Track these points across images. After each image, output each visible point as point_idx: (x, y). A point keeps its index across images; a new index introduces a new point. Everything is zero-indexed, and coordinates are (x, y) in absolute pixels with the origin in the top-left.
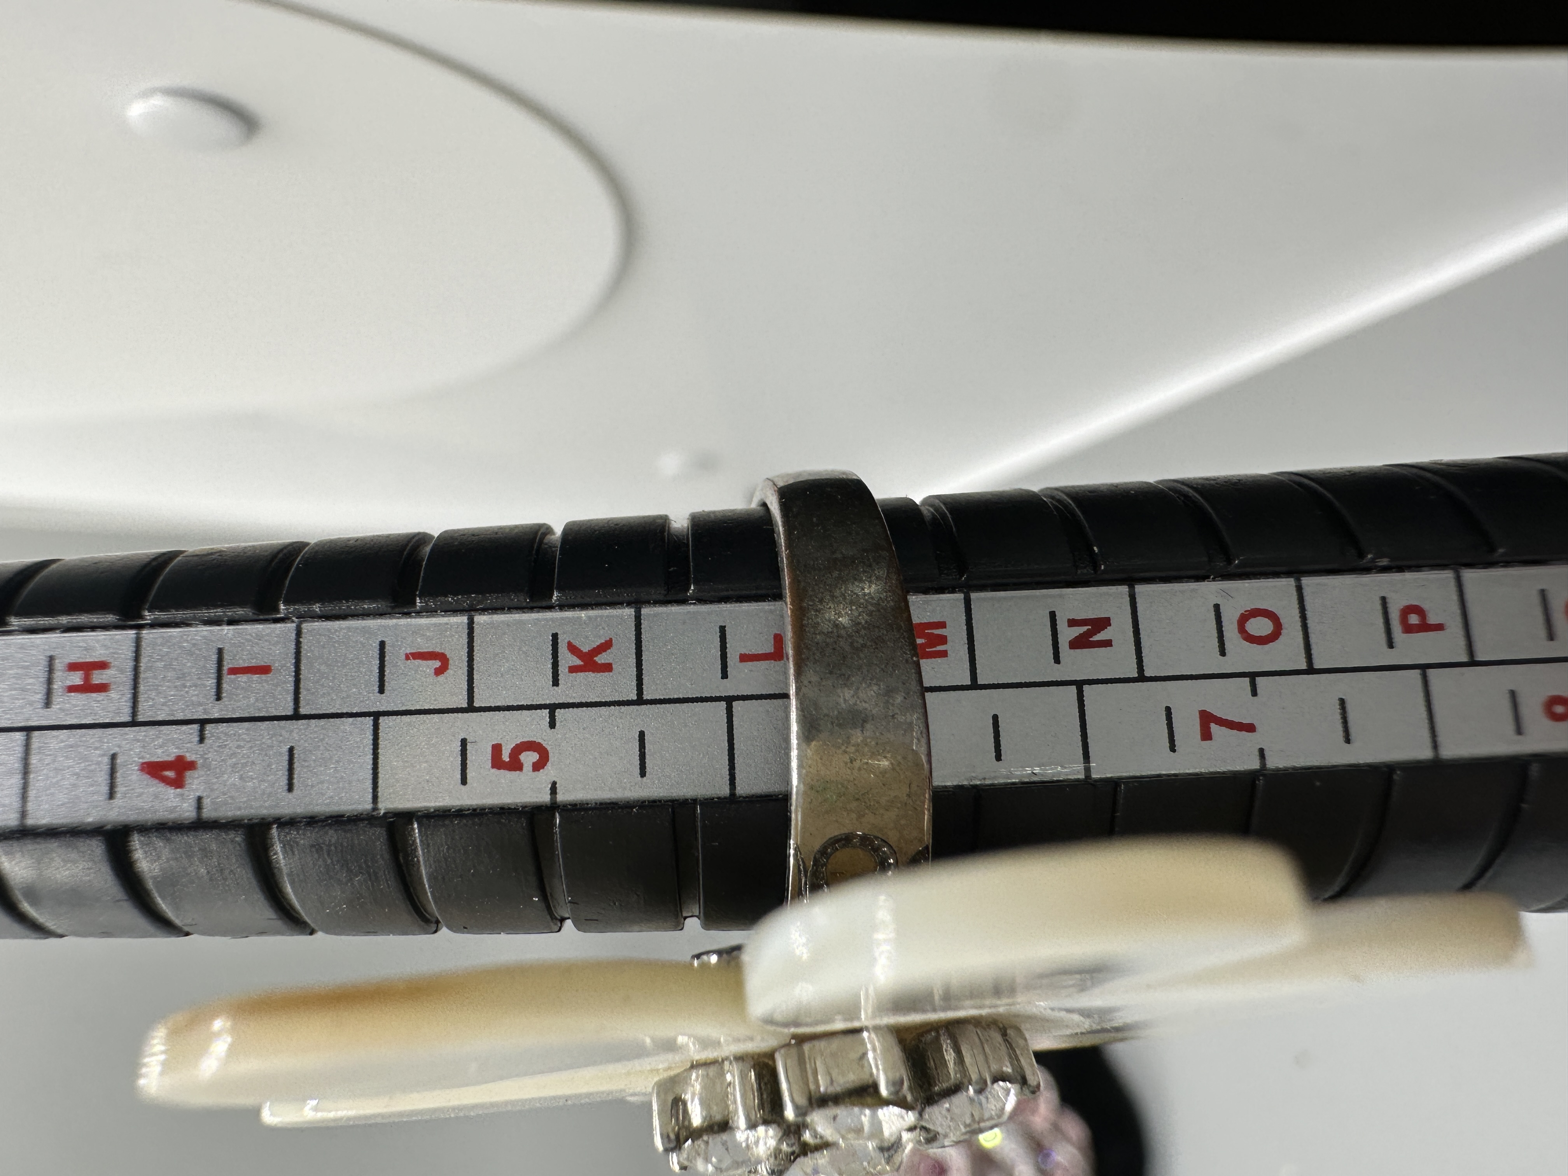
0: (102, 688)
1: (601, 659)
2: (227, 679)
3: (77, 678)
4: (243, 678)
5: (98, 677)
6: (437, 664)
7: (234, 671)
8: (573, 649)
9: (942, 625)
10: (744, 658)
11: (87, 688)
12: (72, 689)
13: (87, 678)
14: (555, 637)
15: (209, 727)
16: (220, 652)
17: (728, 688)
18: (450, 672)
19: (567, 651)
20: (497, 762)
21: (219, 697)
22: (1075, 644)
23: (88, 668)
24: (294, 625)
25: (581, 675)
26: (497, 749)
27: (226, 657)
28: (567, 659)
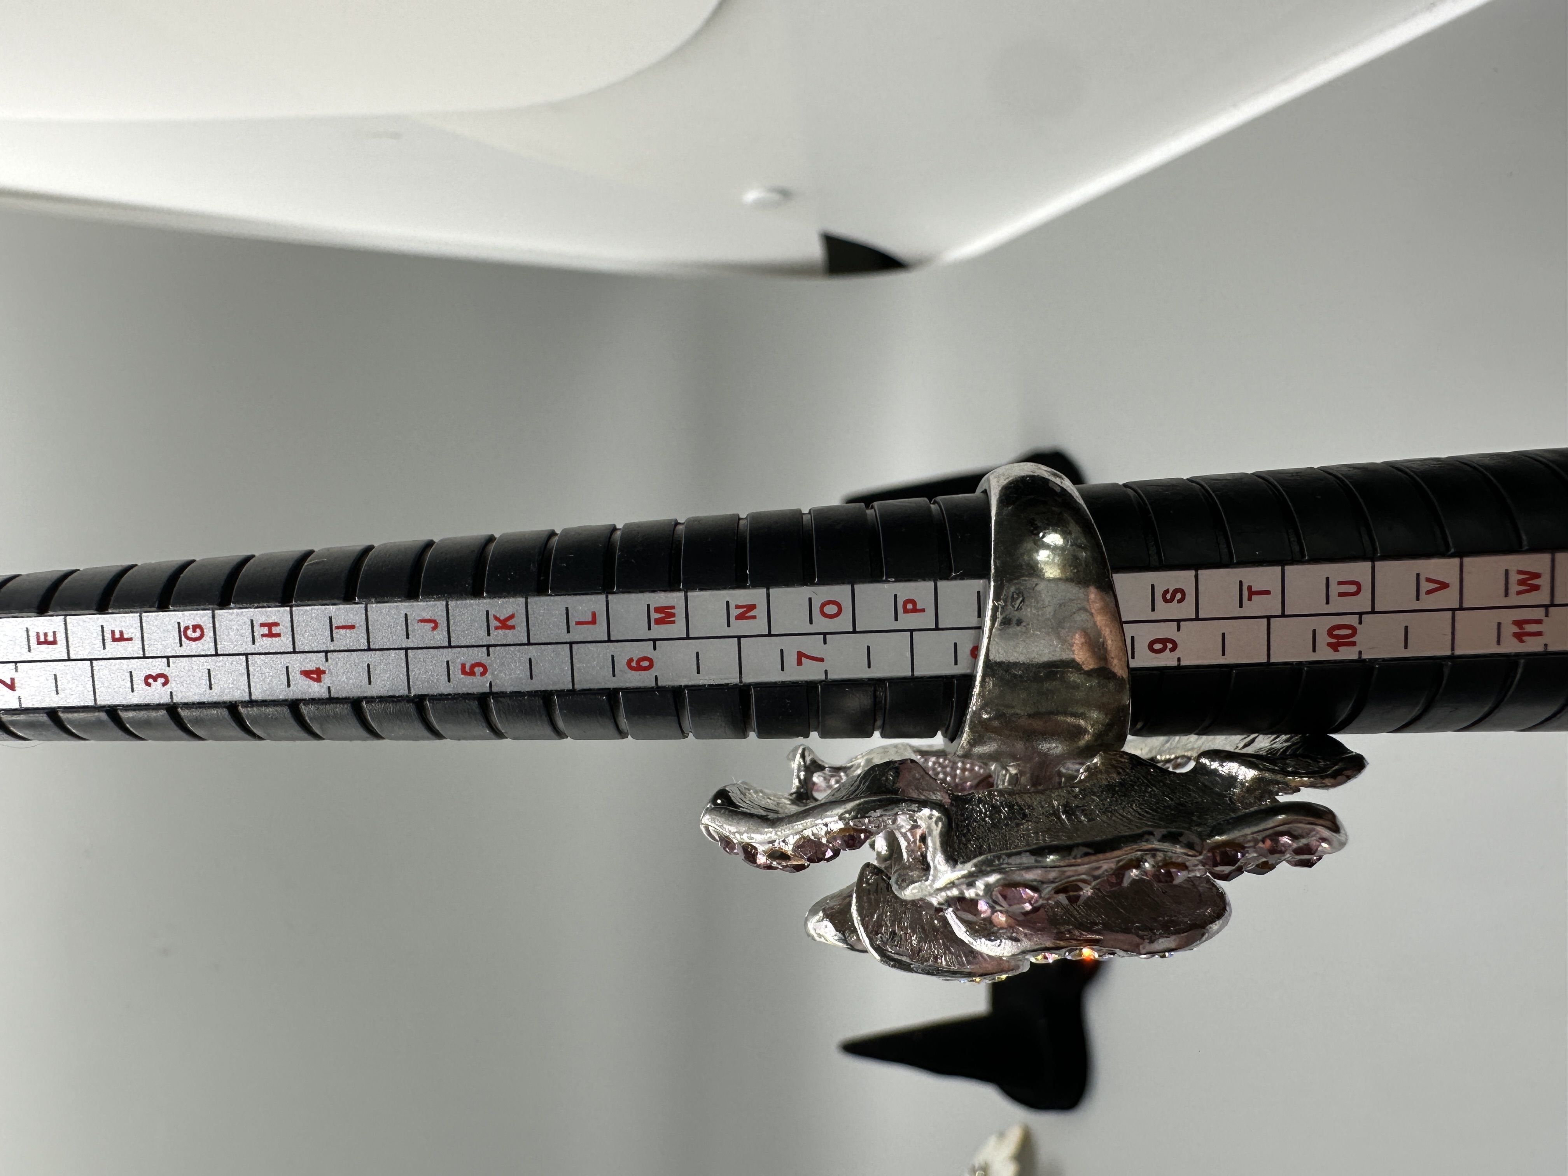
0: (278, 635)
1: (510, 623)
2: (335, 631)
3: (265, 630)
4: (342, 631)
5: (275, 630)
6: (433, 625)
7: (338, 628)
8: (496, 618)
9: (673, 607)
10: (578, 623)
11: (271, 635)
12: (263, 635)
13: (270, 630)
14: (487, 612)
15: (329, 654)
16: (330, 618)
17: (568, 638)
18: (439, 629)
19: (493, 619)
20: (464, 672)
21: (332, 640)
22: (739, 617)
23: (270, 625)
24: (364, 605)
25: (500, 631)
26: (463, 666)
27: (333, 620)
28: (494, 623)
